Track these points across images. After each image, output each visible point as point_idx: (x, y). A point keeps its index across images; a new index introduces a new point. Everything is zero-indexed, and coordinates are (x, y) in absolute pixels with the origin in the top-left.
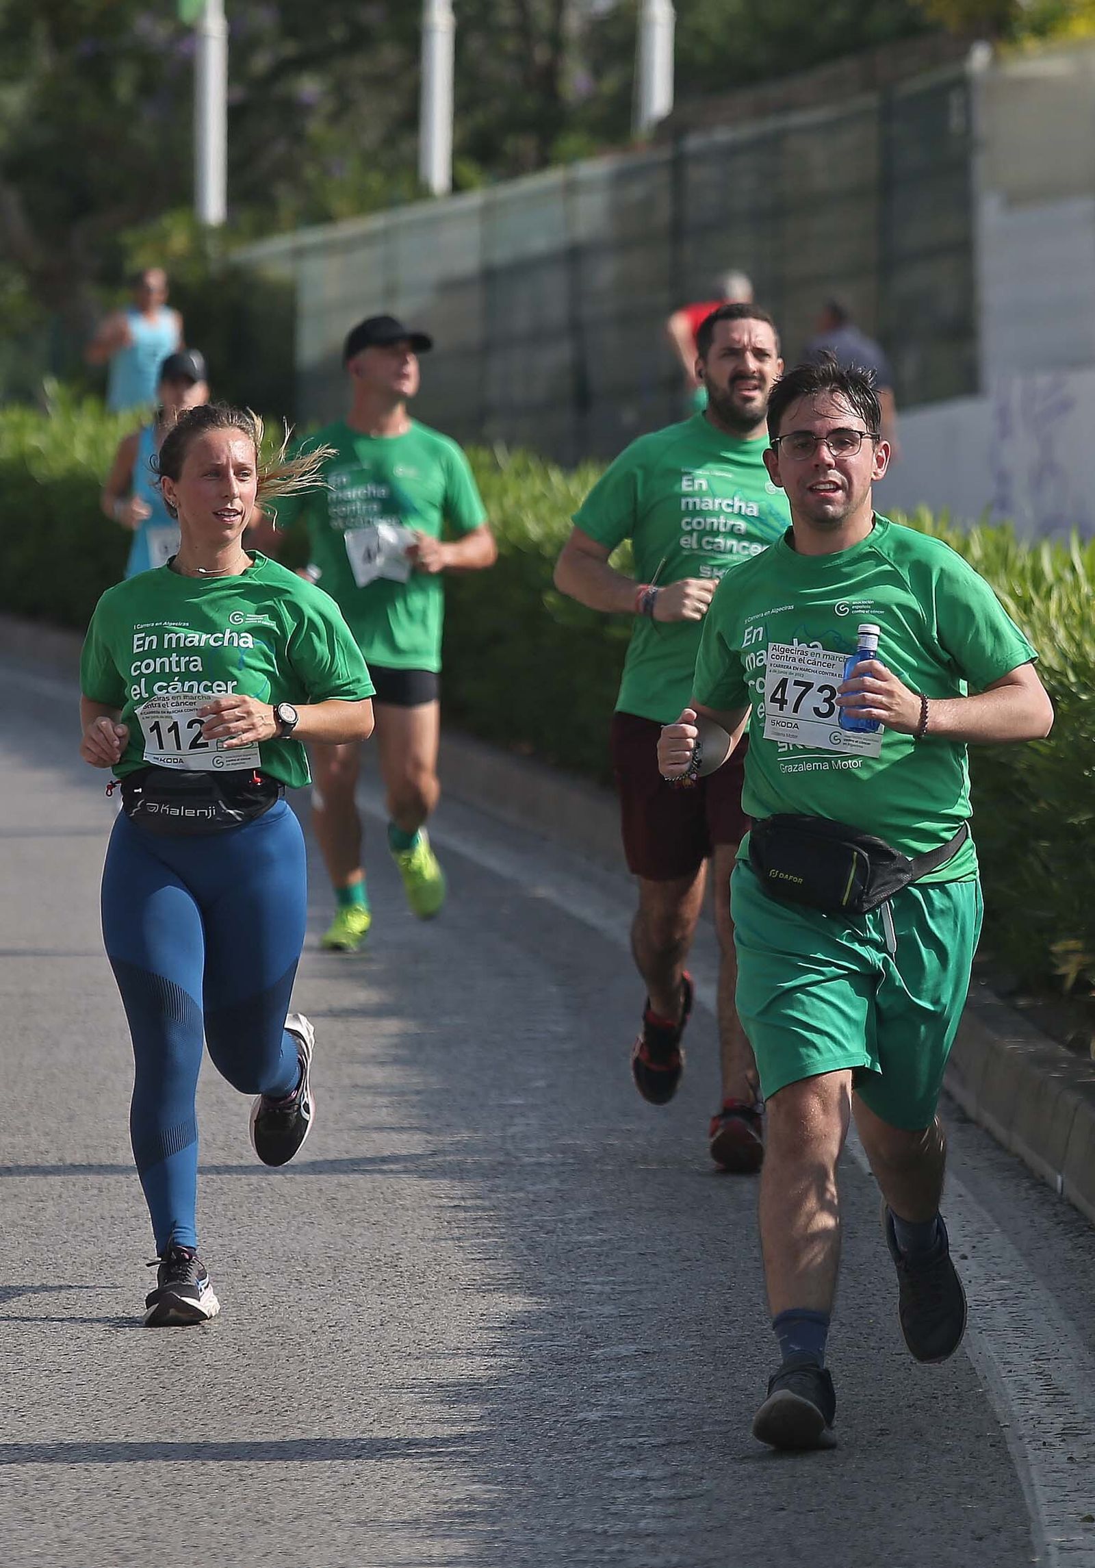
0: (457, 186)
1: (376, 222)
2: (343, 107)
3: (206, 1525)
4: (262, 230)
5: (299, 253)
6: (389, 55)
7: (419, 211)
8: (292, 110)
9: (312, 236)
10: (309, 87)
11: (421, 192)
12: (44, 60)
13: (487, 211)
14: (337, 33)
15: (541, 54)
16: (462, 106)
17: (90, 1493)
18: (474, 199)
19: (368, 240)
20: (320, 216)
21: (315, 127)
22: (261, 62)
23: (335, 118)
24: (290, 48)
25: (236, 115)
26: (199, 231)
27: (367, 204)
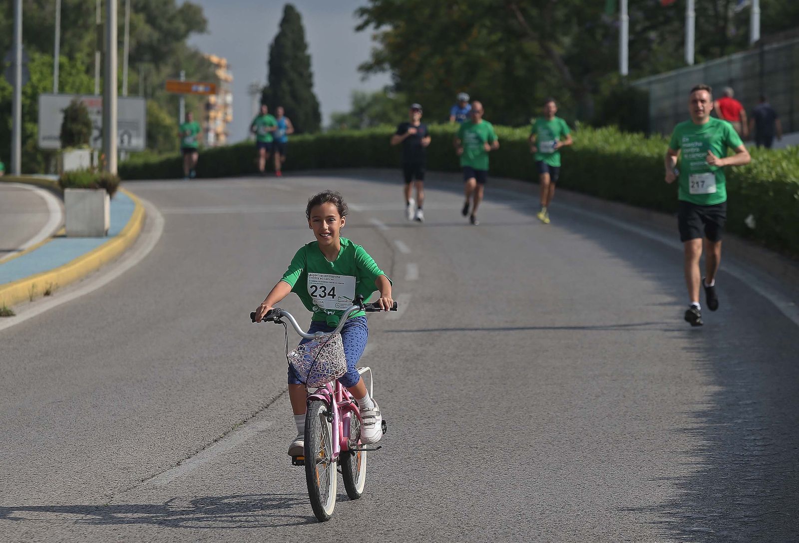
0: (696, 62)
1: (672, 73)
2: (662, 40)
3: (626, 453)
4: (639, 77)
5: (650, 83)
6: (676, 24)
7: (685, 70)
8: (648, 41)
9: (653, 78)
10: (653, 35)
11: (685, 64)
12: (575, 29)
13: (706, 69)
14: (661, 19)
15: (721, 23)
16: (697, 40)
17: (592, 443)
18: (702, 66)
19: (669, 78)
20: (655, 72)
21: (655, 46)
22: (639, 28)
23: (660, 44)
24: (647, 24)
25: (631, 44)
26: (621, 77)
27: (670, 68)
